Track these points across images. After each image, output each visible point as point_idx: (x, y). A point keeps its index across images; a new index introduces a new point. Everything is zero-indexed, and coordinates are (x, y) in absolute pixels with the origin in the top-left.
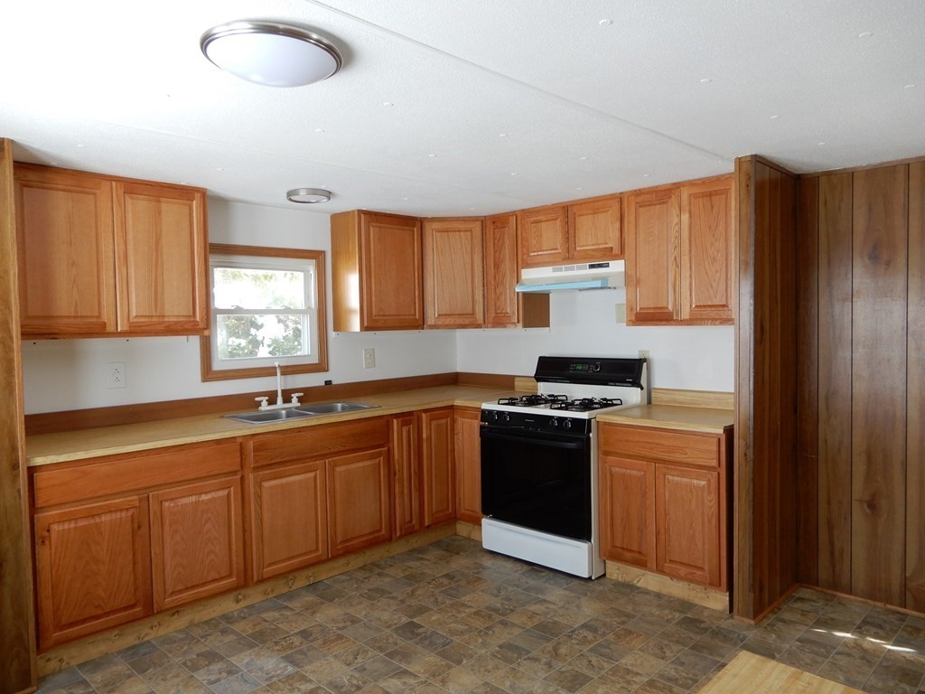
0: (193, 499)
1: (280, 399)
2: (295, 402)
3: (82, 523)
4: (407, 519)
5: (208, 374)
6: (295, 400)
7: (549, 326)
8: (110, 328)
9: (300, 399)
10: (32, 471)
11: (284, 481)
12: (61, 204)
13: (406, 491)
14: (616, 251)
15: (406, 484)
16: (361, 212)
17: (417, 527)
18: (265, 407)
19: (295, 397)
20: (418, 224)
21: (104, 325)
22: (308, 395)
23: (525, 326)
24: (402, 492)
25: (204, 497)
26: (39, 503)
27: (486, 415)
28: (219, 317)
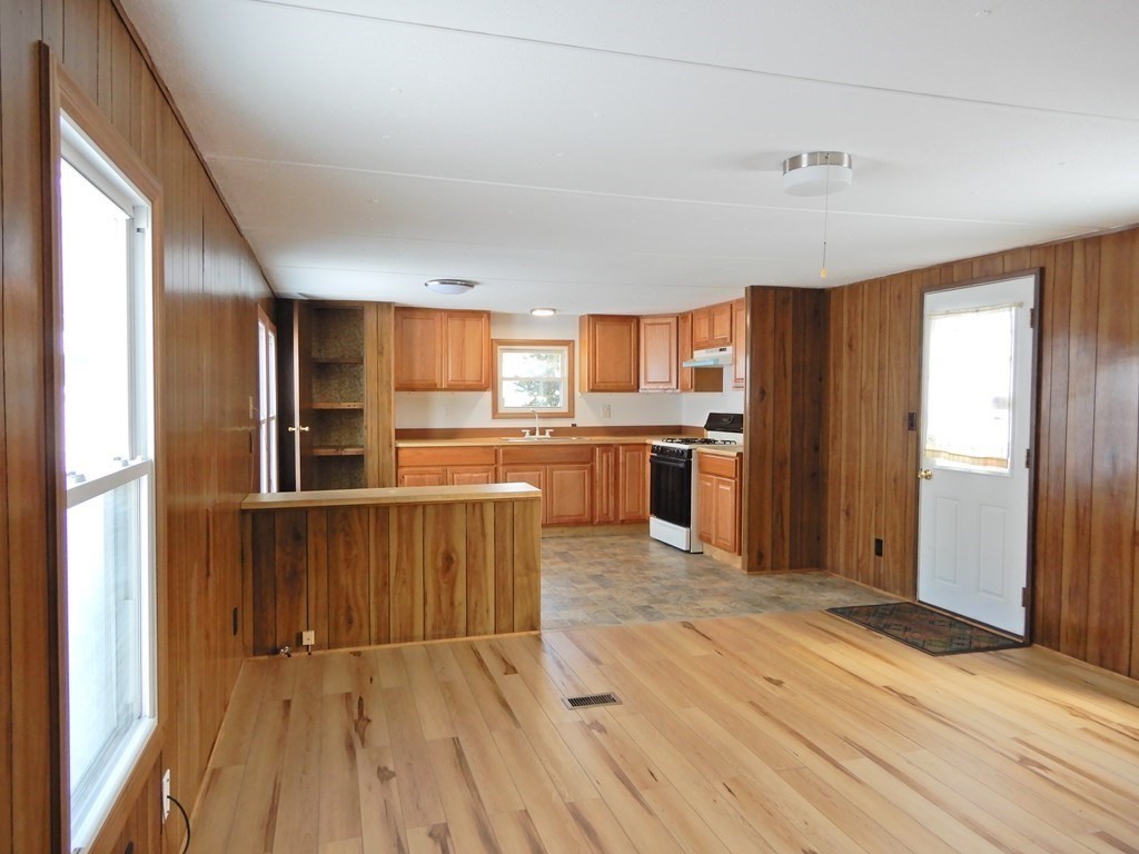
0: (469, 475)
1: (537, 432)
2: (547, 435)
3: (418, 477)
4: (605, 511)
5: (495, 414)
6: (547, 433)
7: (721, 391)
8: (439, 386)
9: (551, 434)
10: (397, 449)
11: (520, 473)
12: (418, 326)
13: (604, 494)
14: (729, 341)
15: (604, 489)
16: (589, 315)
17: (612, 519)
18: (527, 435)
19: (547, 431)
20: (635, 321)
21: (436, 385)
22: (557, 432)
23: (696, 391)
24: (602, 494)
25: (475, 475)
26: (400, 464)
27: (655, 449)
28: (505, 383)
